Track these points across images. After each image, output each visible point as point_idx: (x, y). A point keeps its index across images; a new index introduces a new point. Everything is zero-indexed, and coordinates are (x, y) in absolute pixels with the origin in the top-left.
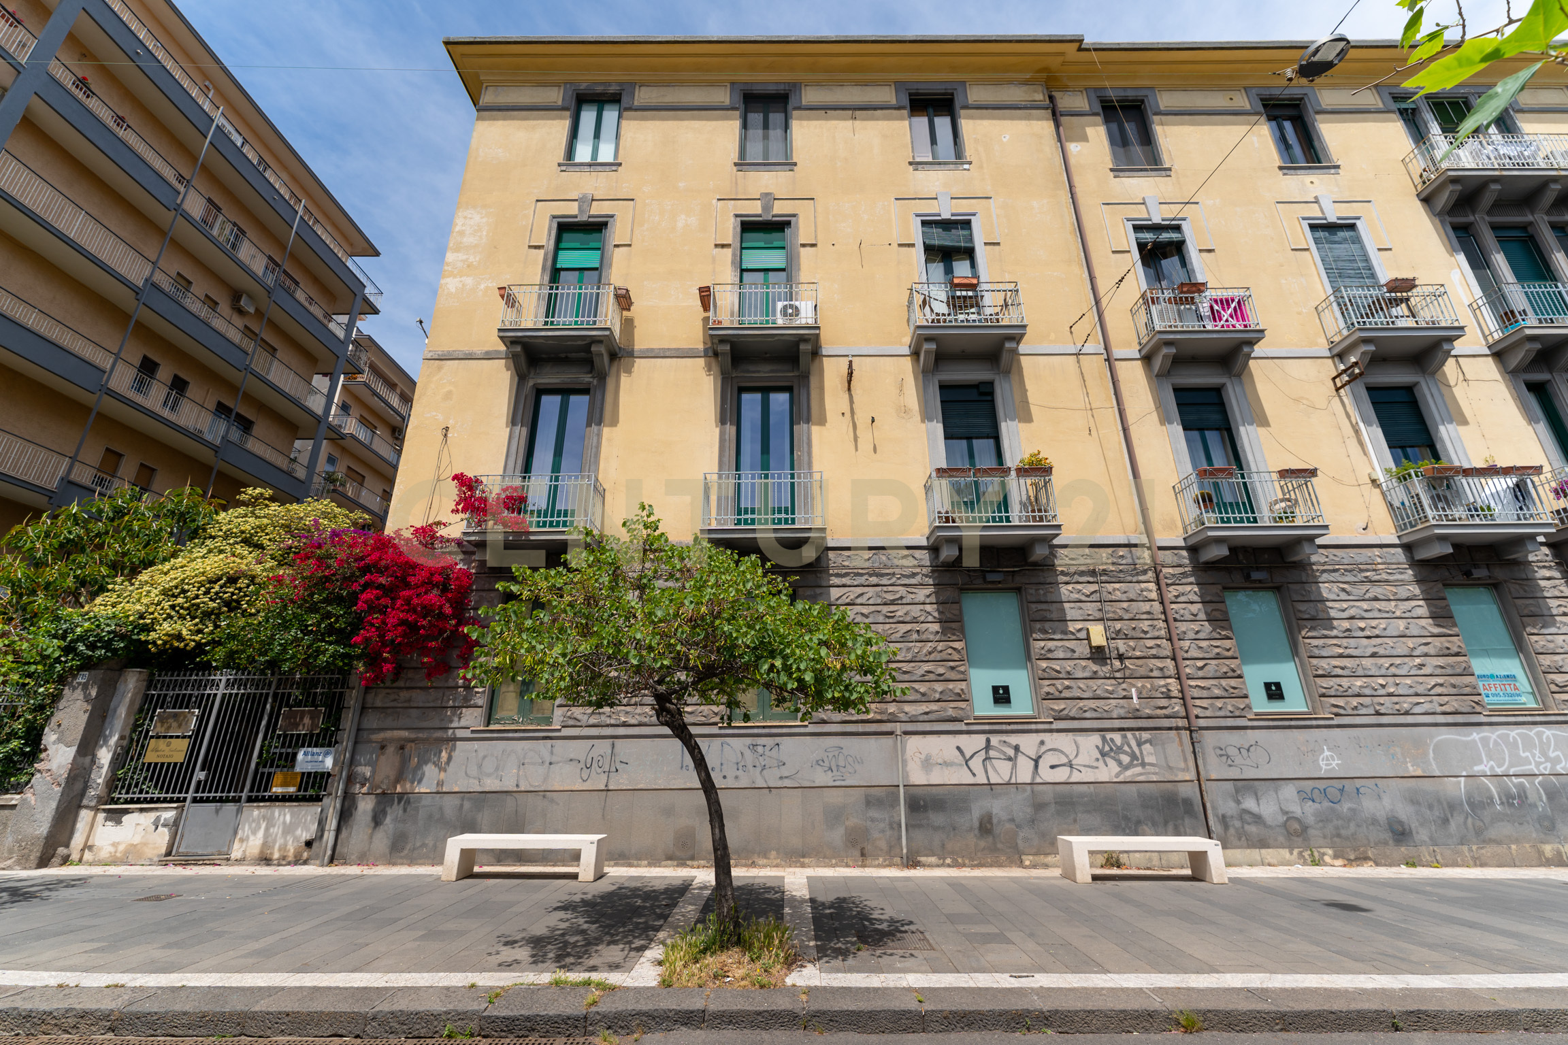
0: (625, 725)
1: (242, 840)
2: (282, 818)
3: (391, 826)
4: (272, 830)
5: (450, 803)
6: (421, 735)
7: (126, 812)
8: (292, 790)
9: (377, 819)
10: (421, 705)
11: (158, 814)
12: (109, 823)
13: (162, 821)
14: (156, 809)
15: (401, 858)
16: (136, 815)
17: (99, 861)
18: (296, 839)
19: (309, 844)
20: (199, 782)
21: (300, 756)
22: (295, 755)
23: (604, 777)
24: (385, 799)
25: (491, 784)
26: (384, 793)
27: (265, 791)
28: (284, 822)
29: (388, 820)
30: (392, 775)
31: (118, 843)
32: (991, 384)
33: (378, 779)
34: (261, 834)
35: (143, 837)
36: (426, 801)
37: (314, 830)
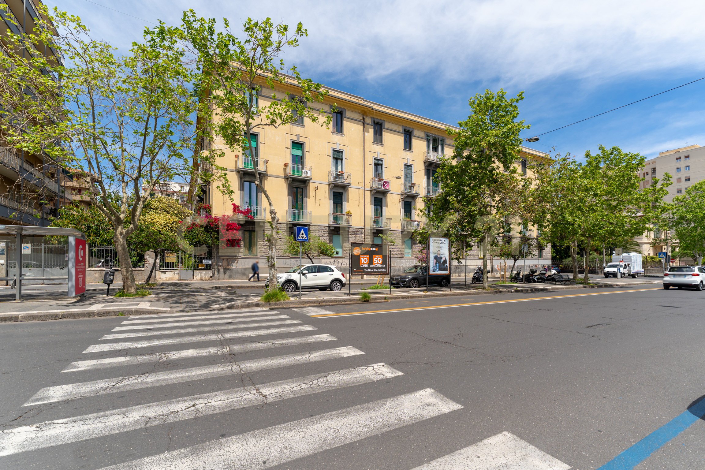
1: (196, 276)
2: (203, 273)
3: (228, 274)
4: (202, 275)
5: (240, 270)
6: (231, 258)
7: (166, 272)
8: (203, 267)
9: (225, 273)
12: (163, 273)
13: (175, 273)
14: (173, 271)
16: (169, 272)
18: (209, 276)
19: (211, 277)
20: (181, 266)
21: (203, 261)
22: (202, 261)
24: (226, 270)
25: (247, 267)
27: (197, 268)
30: (226, 265)
31: (167, 277)
32: (342, 193)
33: (224, 265)
34: (200, 275)
35: (172, 276)
36: (235, 269)
37: (211, 275)
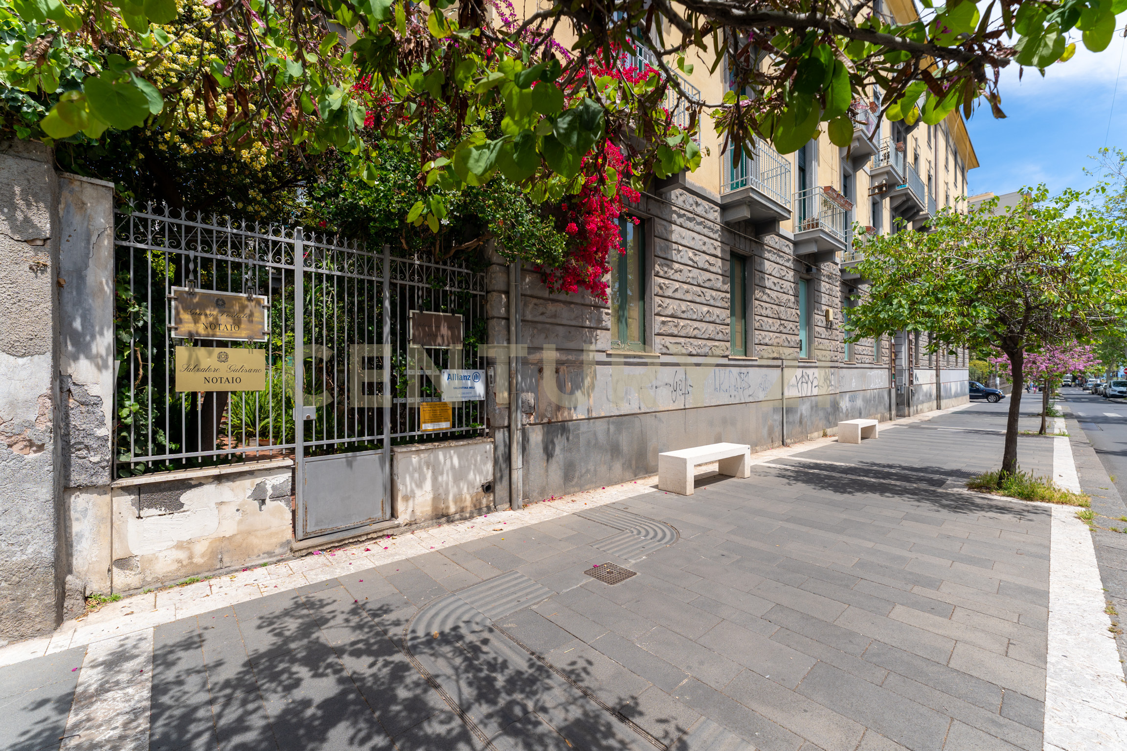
0: (691, 355)
1: (406, 498)
2: (448, 462)
3: (561, 456)
4: (440, 479)
5: (600, 427)
6: (570, 357)
7: (185, 485)
8: (445, 425)
9: (549, 454)
10: (565, 322)
11: (258, 480)
12: (145, 512)
13: (270, 492)
14: (251, 473)
15: (573, 486)
16: (210, 489)
17: (157, 580)
18: (471, 485)
19: (488, 488)
20: (307, 424)
21: (444, 379)
23: (683, 397)
24: (551, 433)
25: (625, 409)
26: (549, 423)
27: (412, 429)
28: (453, 467)
29: (558, 450)
31: (190, 542)
33: (542, 407)
34: (428, 485)
35: (240, 522)
36: (584, 427)
37: (487, 472)
